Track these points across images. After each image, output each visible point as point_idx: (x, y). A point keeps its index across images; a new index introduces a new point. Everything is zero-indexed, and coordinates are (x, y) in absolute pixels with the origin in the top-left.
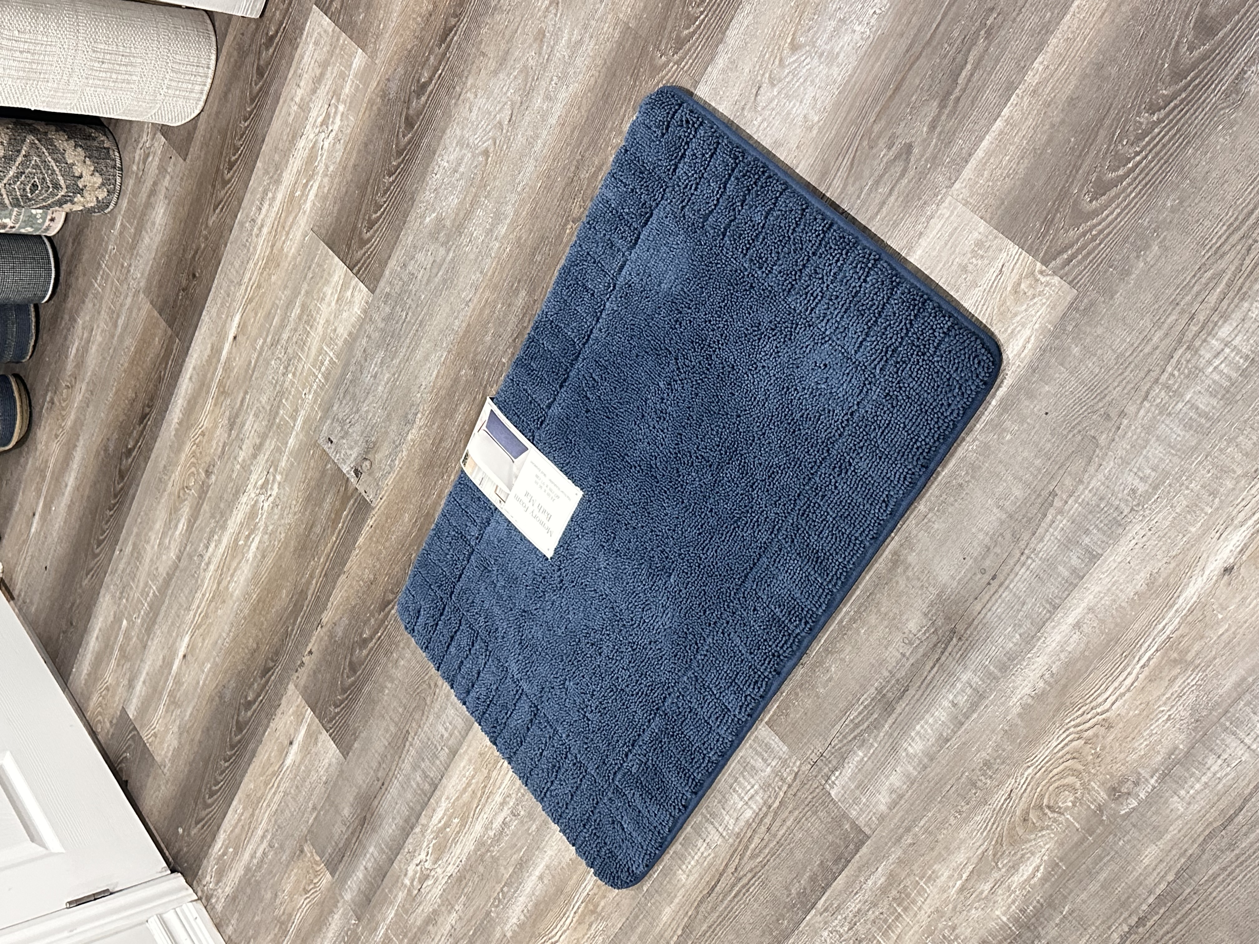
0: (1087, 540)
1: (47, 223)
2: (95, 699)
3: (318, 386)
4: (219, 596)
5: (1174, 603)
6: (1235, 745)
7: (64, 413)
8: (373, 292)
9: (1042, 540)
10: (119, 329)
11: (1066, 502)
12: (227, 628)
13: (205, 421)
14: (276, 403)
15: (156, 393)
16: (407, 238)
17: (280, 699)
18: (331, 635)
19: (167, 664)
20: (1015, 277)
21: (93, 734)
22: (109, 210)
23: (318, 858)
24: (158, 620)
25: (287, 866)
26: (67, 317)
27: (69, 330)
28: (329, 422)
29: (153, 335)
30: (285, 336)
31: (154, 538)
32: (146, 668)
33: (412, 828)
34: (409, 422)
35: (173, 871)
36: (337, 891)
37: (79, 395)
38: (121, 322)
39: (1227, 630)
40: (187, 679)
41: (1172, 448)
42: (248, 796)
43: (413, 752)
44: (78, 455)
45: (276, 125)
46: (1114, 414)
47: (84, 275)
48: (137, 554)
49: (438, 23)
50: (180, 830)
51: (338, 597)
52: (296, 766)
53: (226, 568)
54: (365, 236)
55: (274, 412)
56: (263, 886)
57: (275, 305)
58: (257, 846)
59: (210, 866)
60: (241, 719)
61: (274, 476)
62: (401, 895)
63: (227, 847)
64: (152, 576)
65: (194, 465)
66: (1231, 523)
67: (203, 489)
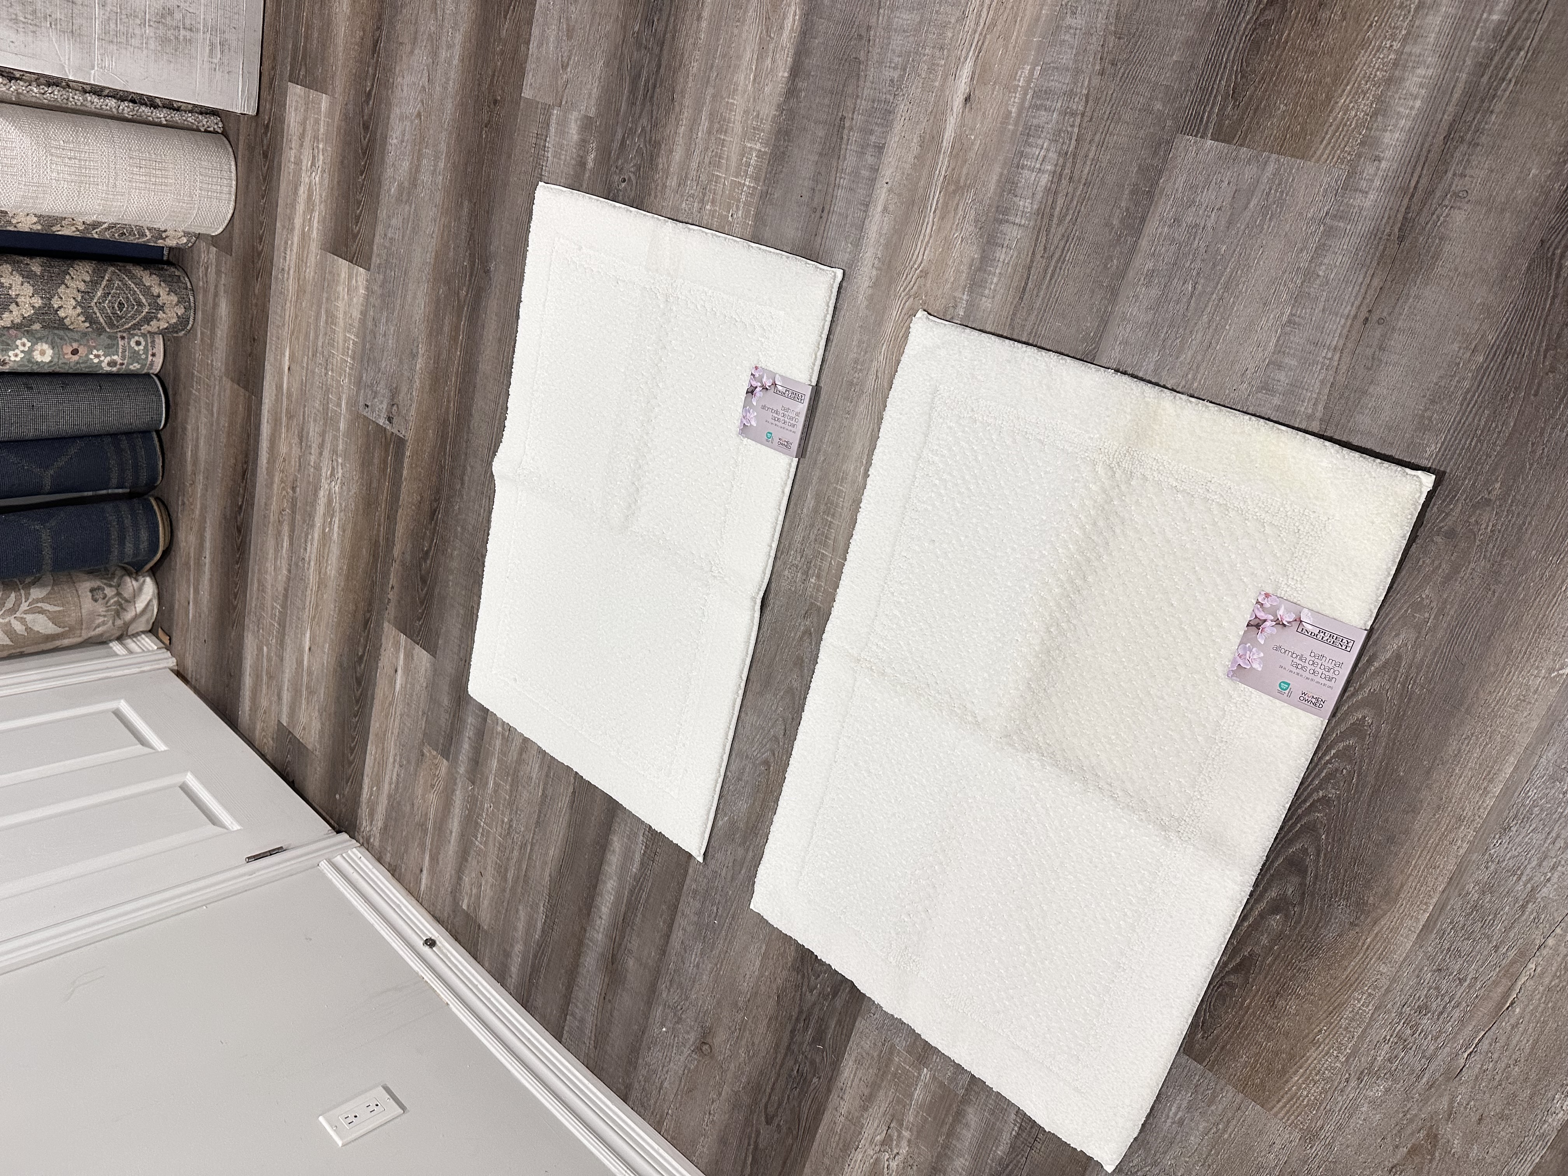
0: (873, 139)
1: (150, 358)
2: (259, 726)
3: (350, 368)
4: (322, 584)
5: (941, 148)
6: (1009, 230)
7: (192, 507)
8: (369, 270)
9: (845, 159)
10: (215, 415)
11: (852, 119)
12: (332, 606)
13: (283, 449)
14: (325, 402)
15: (248, 449)
16: (383, 214)
17: (381, 640)
18: (403, 564)
19: (300, 662)
21: (263, 756)
22: (190, 325)
23: (434, 753)
24: (286, 631)
25: (416, 774)
26: (180, 430)
27: (183, 439)
28: (362, 391)
29: (238, 405)
30: (320, 344)
31: (270, 566)
32: (287, 675)
34: (414, 356)
35: (338, 832)
36: (454, 770)
37: (199, 488)
38: (215, 410)
39: (980, 145)
40: (316, 666)
42: (377, 735)
44: (208, 535)
45: (283, 186)
46: (864, 33)
47: (185, 388)
48: (262, 588)
49: (369, 43)
50: (337, 796)
51: (400, 529)
52: (404, 687)
53: (321, 558)
54: (356, 231)
55: (326, 409)
56: (403, 803)
57: (308, 323)
58: (391, 773)
59: (364, 811)
60: (358, 675)
61: (337, 461)
62: (498, 743)
63: (372, 788)
64: (275, 599)
65: (283, 489)
66: (959, 62)
67: (293, 503)
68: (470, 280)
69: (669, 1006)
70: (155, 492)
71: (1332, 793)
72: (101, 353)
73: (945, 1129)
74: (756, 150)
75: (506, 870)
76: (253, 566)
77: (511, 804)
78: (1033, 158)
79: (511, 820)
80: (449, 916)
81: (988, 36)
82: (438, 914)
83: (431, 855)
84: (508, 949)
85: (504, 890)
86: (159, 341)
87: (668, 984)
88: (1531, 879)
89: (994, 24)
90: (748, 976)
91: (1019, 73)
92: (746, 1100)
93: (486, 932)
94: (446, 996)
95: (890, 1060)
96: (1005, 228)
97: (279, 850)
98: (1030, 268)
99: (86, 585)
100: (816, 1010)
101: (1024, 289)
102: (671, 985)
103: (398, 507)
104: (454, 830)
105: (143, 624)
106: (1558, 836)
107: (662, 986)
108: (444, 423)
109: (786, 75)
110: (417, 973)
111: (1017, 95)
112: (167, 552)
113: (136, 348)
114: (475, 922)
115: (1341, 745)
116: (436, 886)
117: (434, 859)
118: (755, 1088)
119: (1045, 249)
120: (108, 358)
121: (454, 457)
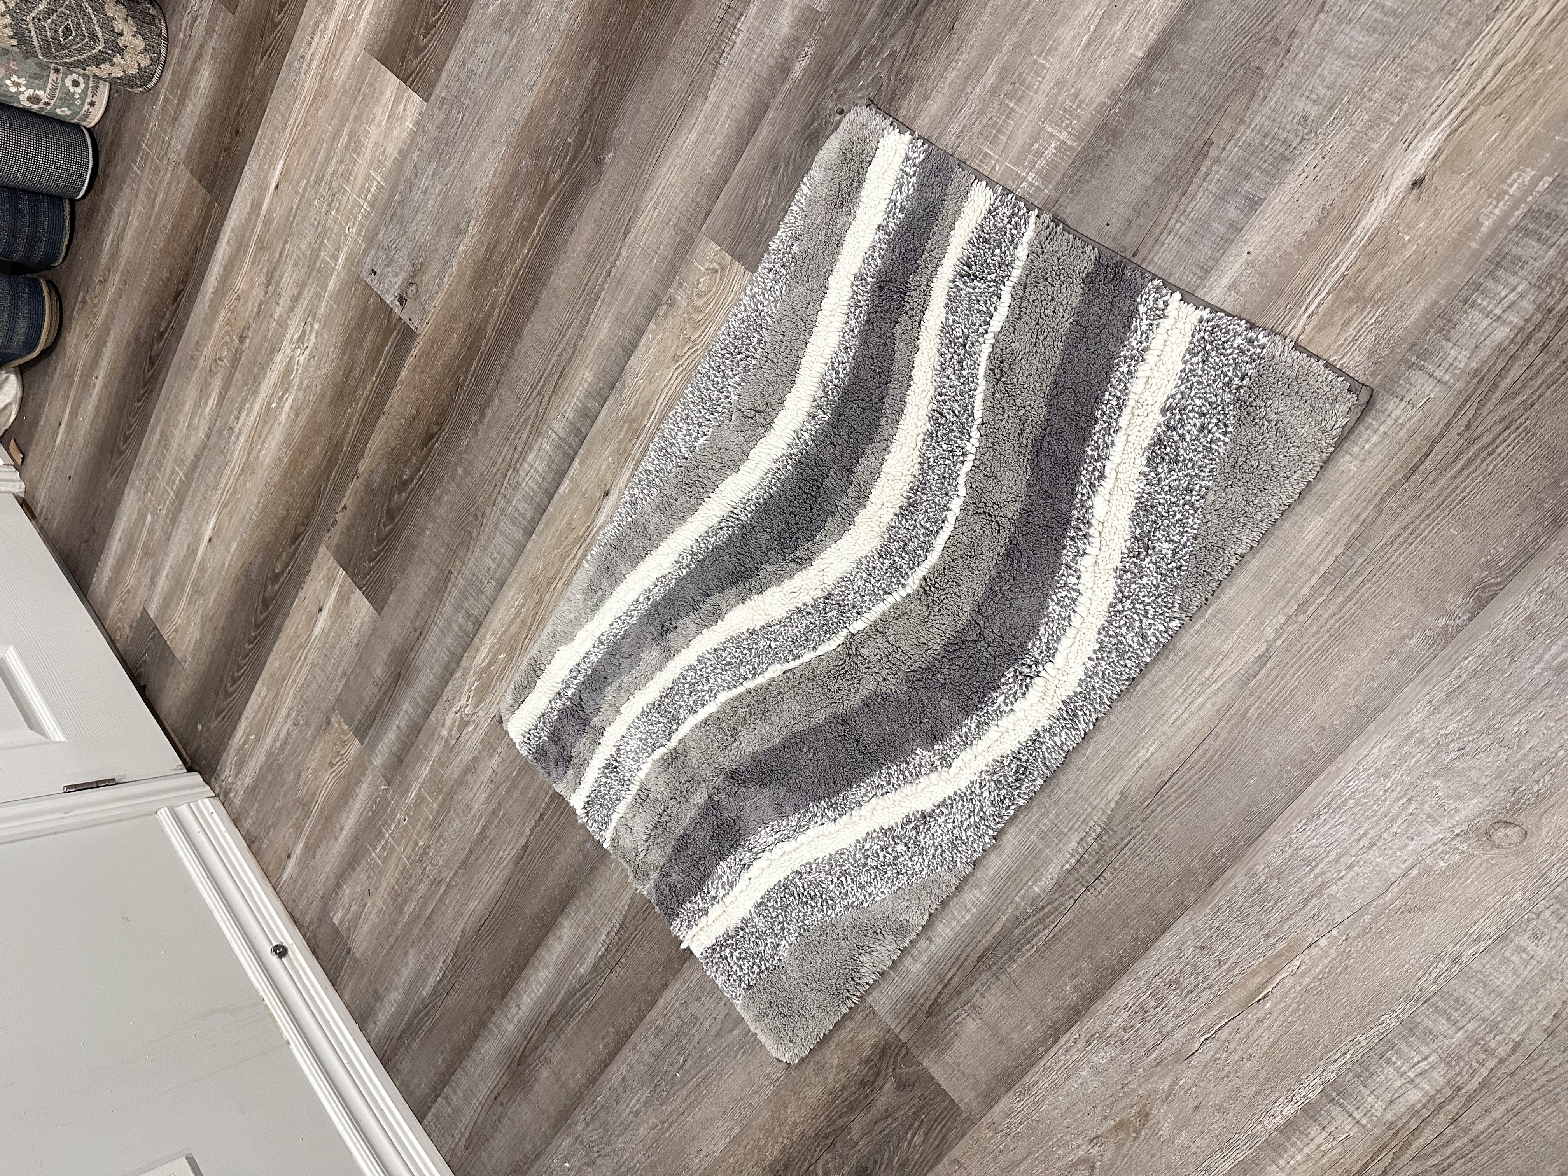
0: (1247, 186)
1: (86, 107)
2: (115, 605)
3: (363, 216)
4: (248, 468)
5: (1351, 235)
6: (1422, 381)
7: (95, 310)
8: (427, 100)
9: (1194, 198)
10: (156, 209)
11: (1224, 149)
12: (255, 501)
13: (240, 284)
14: (316, 247)
15: (191, 266)
16: (468, 34)
17: (310, 565)
18: (368, 485)
19: (192, 551)
21: (112, 642)
22: (152, 84)
23: (346, 727)
24: (184, 507)
25: (313, 742)
26: (103, 209)
27: (104, 222)
28: (373, 252)
29: (191, 206)
30: (330, 171)
31: (183, 421)
32: (170, 561)
33: (452, 675)
34: (460, 232)
35: (190, 770)
36: (366, 758)
37: (111, 290)
38: (158, 202)
39: (1415, 252)
40: (212, 564)
41: (1353, 58)
42: (273, 675)
43: (455, 592)
44: (108, 352)
46: (1283, 37)
47: (124, 160)
48: (165, 442)
50: (200, 727)
51: (377, 441)
52: (325, 633)
53: (256, 438)
54: (422, 44)
55: (315, 256)
56: (286, 768)
57: (320, 141)
58: (280, 727)
59: (230, 758)
60: (267, 595)
61: (312, 326)
62: (437, 749)
63: (249, 735)
64: (179, 462)
65: (228, 333)
66: (1421, 130)
67: (236, 357)
68: (570, 164)
69: (582, 1142)
70: (49, 274)
72: (22, 81)
74: (1058, 139)
75: (405, 901)
76: (159, 414)
77: (434, 827)
78: (1494, 298)
79: (428, 846)
80: (311, 922)
81: (1482, 108)
82: (297, 914)
83: (306, 844)
84: (381, 991)
85: (395, 923)
86: (104, 90)
87: (589, 1117)
89: (1499, 93)
90: (703, 1153)
91: (1515, 175)
93: (356, 961)
94: (287, 1031)
96: (1416, 376)
97: (110, 782)
98: (1435, 443)
101: (1416, 467)
102: (592, 1120)
103: (381, 413)
104: (347, 828)
107: (580, 1116)
108: (480, 332)
109: (1140, 54)
110: (257, 992)
111: (1501, 204)
112: (47, 352)
113: (72, 89)
114: (345, 944)
116: (303, 881)
117: (310, 850)
119: (1468, 426)
120: (31, 91)
121: (480, 379)
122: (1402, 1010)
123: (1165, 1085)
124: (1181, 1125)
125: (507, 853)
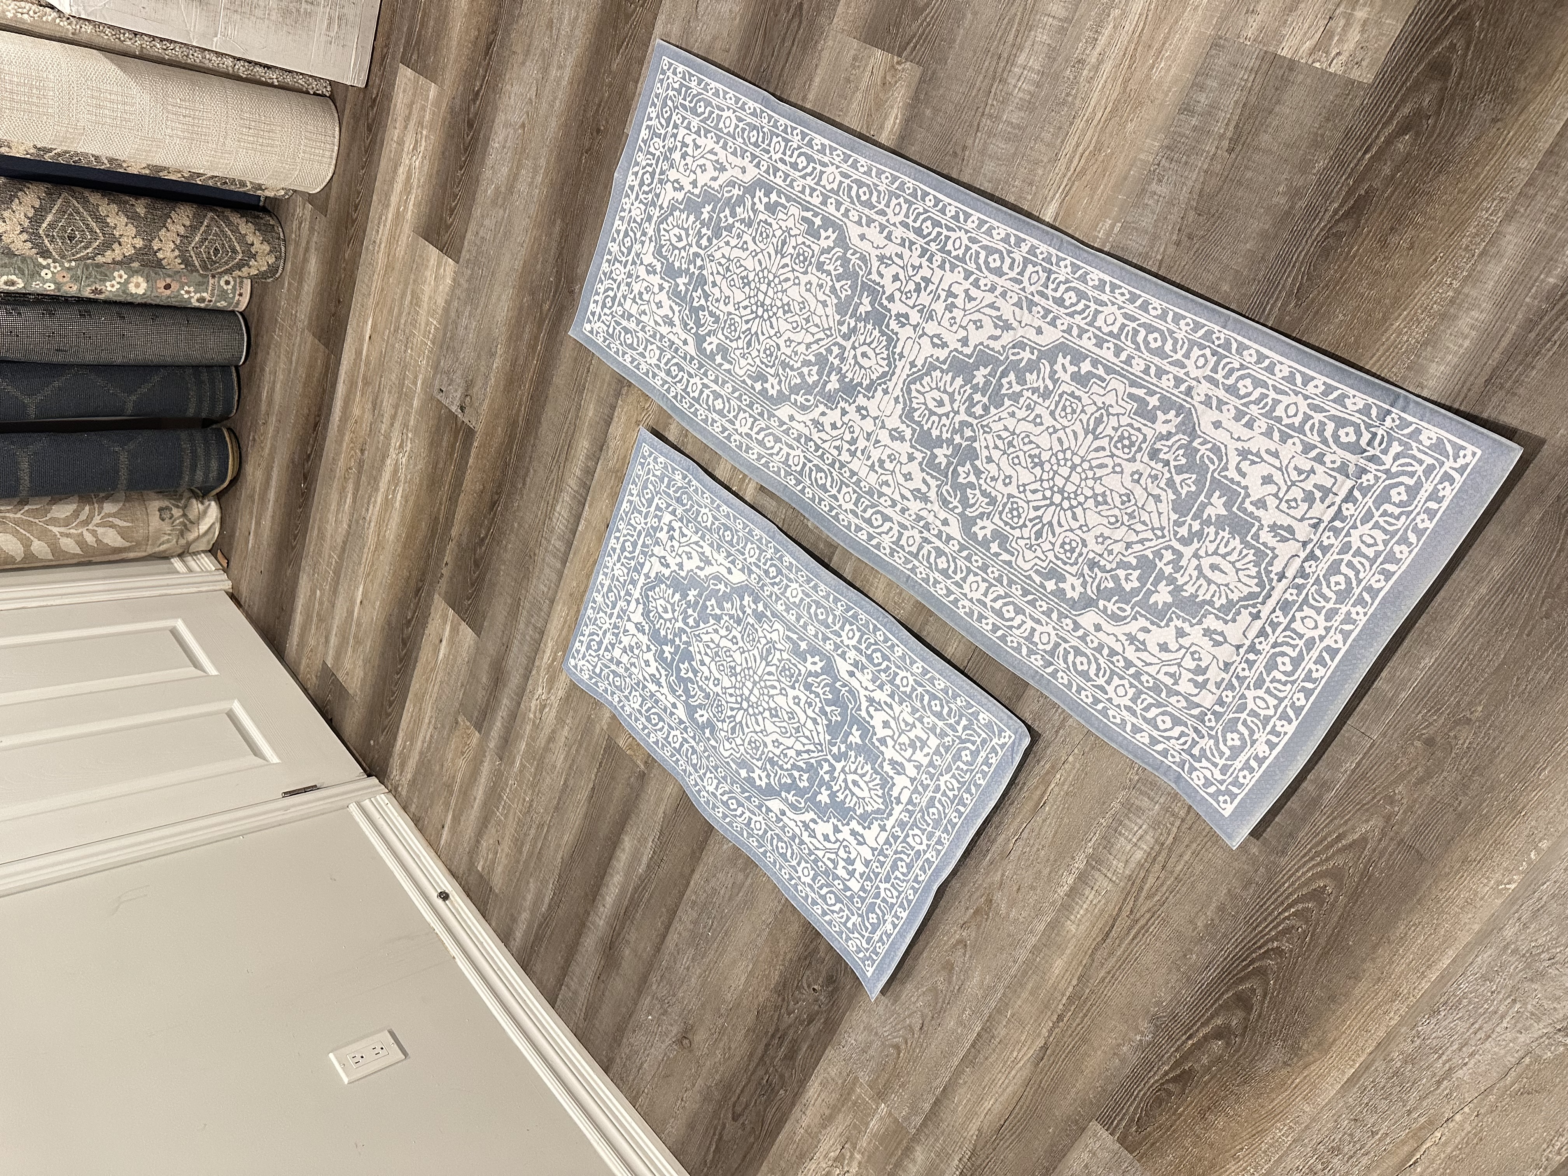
1: (237, 297)
2: (304, 662)
3: (429, 351)
4: (379, 545)
7: (262, 445)
8: (458, 262)
10: (294, 364)
12: (387, 568)
13: (356, 411)
14: (402, 377)
15: (322, 403)
16: (477, 212)
17: (430, 609)
18: (459, 545)
19: (350, 612)
20: (881, 73)
21: (305, 690)
22: (279, 274)
23: (468, 723)
24: (341, 581)
25: (448, 739)
26: (258, 370)
27: (260, 379)
28: (439, 376)
29: (317, 359)
30: (403, 321)
31: (331, 518)
32: (336, 622)
33: (530, 673)
34: (492, 355)
35: (369, 776)
36: (484, 744)
37: (272, 426)
38: (294, 359)
40: (365, 620)
42: (415, 696)
43: (525, 613)
44: (275, 474)
45: (383, 163)
46: (959, 152)
47: (267, 332)
48: (322, 536)
49: (482, 43)
50: (372, 742)
51: (461, 513)
52: (447, 657)
53: (382, 521)
54: (449, 222)
55: (402, 384)
56: (433, 762)
57: (393, 300)
58: (425, 732)
59: (395, 762)
60: (404, 637)
61: (407, 435)
62: (528, 728)
63: (405, 742)
64: (333, 548)
65: (352, 448)
66: (1045, 202)
67: (361, 464)
68: (554, 296)
69: (657, 998)
70: (228, 423)
71: (1286, 946)
72: (192, 289)
73: (893, 1160)
75: (522, 844)
76: (315, 515)
77: (533, 786)
79: (532, 800)
80: (464, 874)
81: (1076, 183)
82: (453, 868)
83: (453, 815)
84: (515, 914)
85: (518, 862)
86: (248, 283)
87: (659, 979)
88: (1450, 1060)
89: (1084, 171)
90: (733, 989)
91: (1101, 225)
92: (717, 1095)
93: (496, 895)
94: (454, 950)
95: (852, 1090)
97: (314, 788)
99: (155, 505)
100: (791, 1032)
102: (661, 980)
103: (460, 491)
104: (478, 798)
105: (203, 545)
106: (1480, 1028)
107: (653, 979)
108: (514, 424)
110: (430, 924)
112: (234, 481)
113: (225, 287)
114: (488, 884)
115: (1300, 906)
116: (455, 844)
117: (456, 819)
118: (727, 1087)
120: (198, 295)
121: (520, 458)
122: (1121, 795)
123: (997, 878)
124: (1012, 904)
125: (583, 795)
